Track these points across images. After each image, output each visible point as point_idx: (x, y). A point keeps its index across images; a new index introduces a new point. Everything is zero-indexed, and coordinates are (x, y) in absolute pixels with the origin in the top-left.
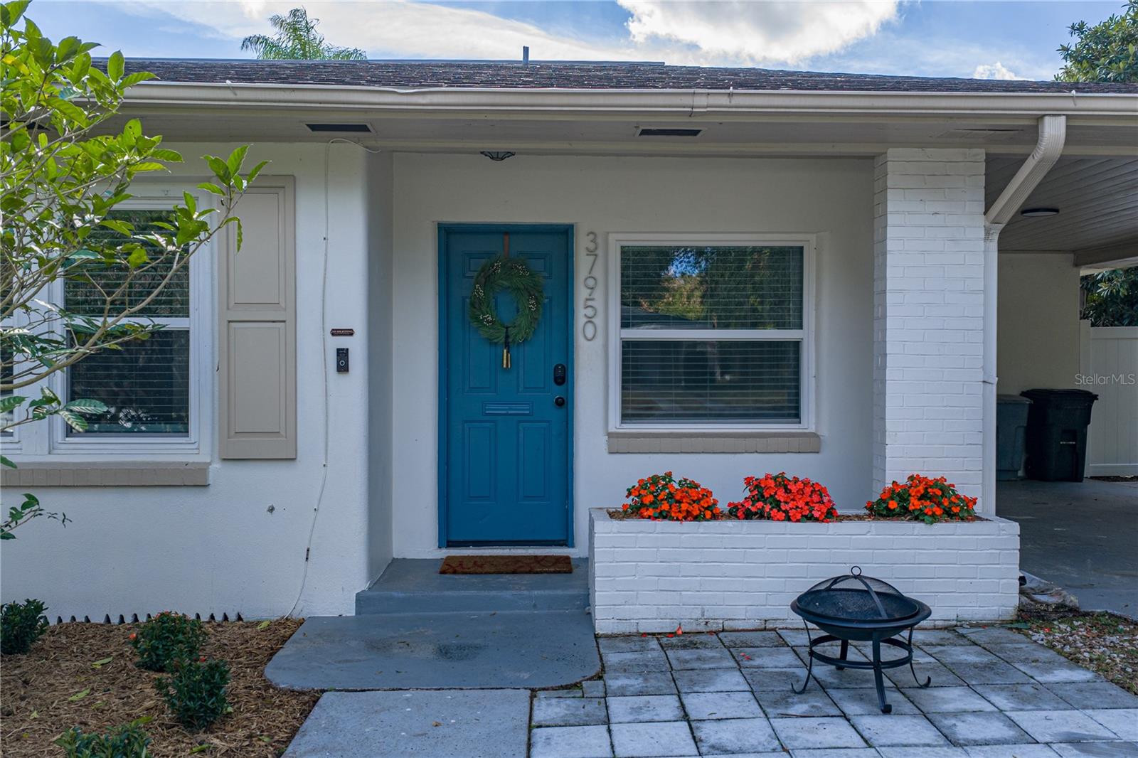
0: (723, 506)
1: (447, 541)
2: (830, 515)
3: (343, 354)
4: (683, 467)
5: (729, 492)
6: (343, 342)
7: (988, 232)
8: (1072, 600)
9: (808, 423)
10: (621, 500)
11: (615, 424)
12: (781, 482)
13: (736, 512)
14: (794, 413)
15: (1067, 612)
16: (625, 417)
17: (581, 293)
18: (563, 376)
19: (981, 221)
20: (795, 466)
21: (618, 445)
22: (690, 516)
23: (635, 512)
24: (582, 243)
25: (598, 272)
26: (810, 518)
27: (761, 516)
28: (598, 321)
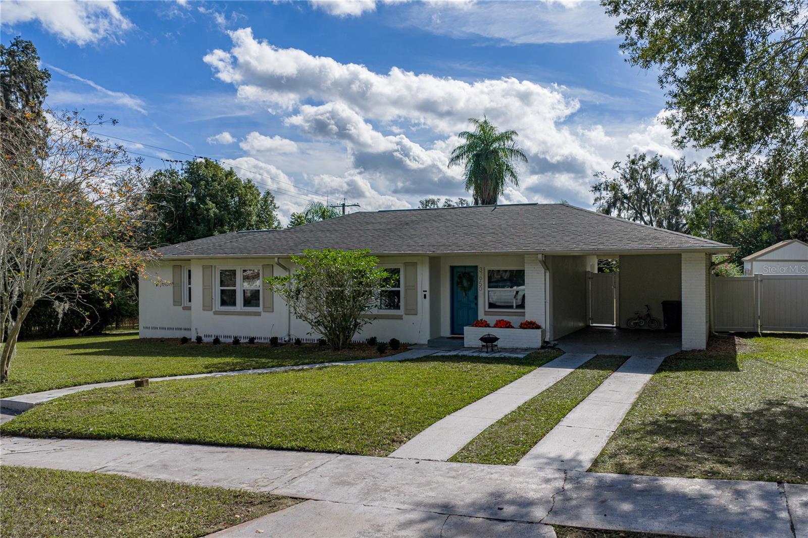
1: (452, 334)
3: (425, 295)
6: (425, 293)
7: (545, 272)
11: (487, 309)
17: (479, 281)
19: (543, 269)
21: (486, 313)
24: (480, 270)
25: (482, 276)
28: (482, 286)
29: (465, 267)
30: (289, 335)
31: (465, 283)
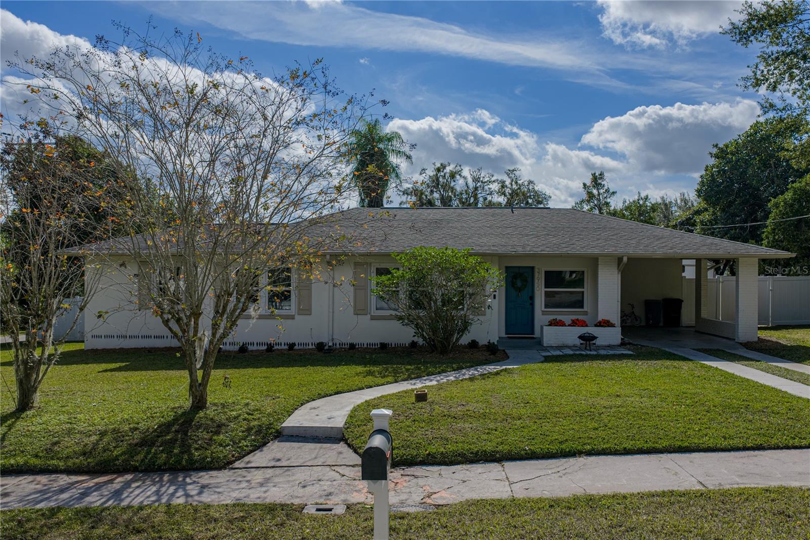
0: (567, 325)
1: (506, 334)
2: (587, 326)
3: (495, 295)
4: (559, 317)
5: (568, 322)
6: (495, 293)
7: (618, 273)
8: (631, 342)
9: (585, 309)
10: (547, 324)
11: (543, 309)
12: (577, 320)
13: (569, 325)
14: (582, 307)
15: (630, 344)
16: (545, 308)
17: (536, 281)
18: (532, 298)
19: (617, 271)
20: (581, 317)
21: (544, 313)
22: (560, 326)
23: (550, 325)
24: (536, 270)
25: (540, 276)
26: (583, 326)
27: (574, 326)
28: (540, 287)
29: (519, 267)
30: (333, 340)
31: (519, 283)
